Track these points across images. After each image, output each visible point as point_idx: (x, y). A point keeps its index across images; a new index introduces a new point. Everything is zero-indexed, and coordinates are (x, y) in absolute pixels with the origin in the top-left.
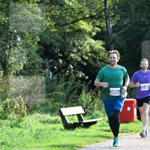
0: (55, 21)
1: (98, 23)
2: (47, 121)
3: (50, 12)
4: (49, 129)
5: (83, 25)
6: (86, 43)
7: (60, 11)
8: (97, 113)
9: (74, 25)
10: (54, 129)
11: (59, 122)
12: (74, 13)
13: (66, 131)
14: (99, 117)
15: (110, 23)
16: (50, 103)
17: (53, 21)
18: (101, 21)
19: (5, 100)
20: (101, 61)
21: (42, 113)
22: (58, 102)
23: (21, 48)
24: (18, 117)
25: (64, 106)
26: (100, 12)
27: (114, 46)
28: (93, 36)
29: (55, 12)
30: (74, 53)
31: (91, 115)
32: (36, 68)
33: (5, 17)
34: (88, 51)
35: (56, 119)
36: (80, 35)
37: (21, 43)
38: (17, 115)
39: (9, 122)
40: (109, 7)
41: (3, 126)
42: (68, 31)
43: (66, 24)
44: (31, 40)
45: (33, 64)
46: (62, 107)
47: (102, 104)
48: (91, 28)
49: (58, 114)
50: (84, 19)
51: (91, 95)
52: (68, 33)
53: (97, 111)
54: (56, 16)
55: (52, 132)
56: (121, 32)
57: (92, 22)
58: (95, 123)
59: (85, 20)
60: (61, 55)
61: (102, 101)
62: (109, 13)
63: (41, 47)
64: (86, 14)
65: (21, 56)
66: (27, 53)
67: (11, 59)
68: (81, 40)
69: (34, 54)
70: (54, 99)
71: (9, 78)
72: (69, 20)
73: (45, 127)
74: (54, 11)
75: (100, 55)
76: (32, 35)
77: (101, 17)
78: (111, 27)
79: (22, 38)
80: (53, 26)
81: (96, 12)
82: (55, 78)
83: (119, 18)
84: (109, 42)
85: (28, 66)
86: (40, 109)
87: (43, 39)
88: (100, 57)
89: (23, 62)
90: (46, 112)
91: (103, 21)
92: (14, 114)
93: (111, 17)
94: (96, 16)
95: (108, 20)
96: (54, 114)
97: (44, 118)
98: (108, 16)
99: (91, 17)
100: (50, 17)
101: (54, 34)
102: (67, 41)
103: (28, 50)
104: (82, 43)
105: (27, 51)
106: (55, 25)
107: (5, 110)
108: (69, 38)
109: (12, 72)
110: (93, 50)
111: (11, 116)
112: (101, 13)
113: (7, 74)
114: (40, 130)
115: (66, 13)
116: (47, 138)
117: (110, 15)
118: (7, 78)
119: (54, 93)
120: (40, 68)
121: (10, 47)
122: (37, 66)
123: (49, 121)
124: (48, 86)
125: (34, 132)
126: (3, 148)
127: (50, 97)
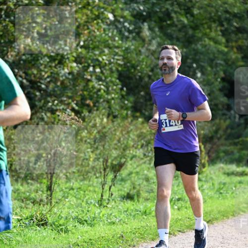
2: (233, 173)
3: (236, 41)
4: (235, 182)
10: (240, 182)
16: (236, 151)
17: (240, 52)
21: (226, 164)
22: (246, 150)
32: (219, 109)
35: (244, 170)
44: (213, 76)
45: (216, 105)
49: (245, 165)
54: (243, 46)
55: (238, 185)
63: (226, 84)
66: (209, 92)
69: (217, 93)
70: (242, 147)
73: (230, 181)
74: (241, 41)
76: (214, 69)
79: (203, 74)
80: (239, 58)
82: (242, 121)
86: (223, 158)
87: (228, 74)
90: (231, 162)
96: (241, 165)
97: (228, 169)
100: (237, 49)
105: (209, 89)
106: (243, 58)
114: (224, 184)
119: (241, 139)
120: (224, 109)
122: (220, 107)
123: (235, 172)
124: (233, 131)
125: (217, 186)
126: (180, 205)
127: (235, 144)
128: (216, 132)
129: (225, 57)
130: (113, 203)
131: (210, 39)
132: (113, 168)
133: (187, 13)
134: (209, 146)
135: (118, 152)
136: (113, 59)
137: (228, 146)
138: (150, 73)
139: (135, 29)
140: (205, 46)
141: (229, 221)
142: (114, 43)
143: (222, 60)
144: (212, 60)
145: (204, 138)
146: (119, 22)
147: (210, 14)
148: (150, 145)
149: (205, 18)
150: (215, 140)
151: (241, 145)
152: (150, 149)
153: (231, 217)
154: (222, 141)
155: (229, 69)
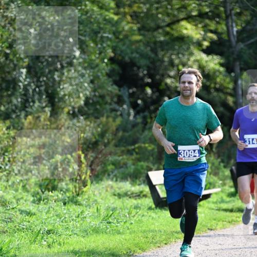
0: (138, 22)
1: (213, 26)
2: (126, 194)
3: (130, 6)
4: (129, 206)
5: (186, 29)
6: (192, 59)
7: (148, 6)
8: (211, 180)
9: (172, 29)
10: (136, 207)
11: (145, 196)
12: (171, 9)
13: (158, 210)
14: (214, 187)
15: (234, 25)
16: (130, 162)
17: (135, 22)
18: (218, 23)
20: (217, 90)
21: (116, 181)
22: (144, 161)
23: (80, 68)
24: (75, 187)
25: (154, 168)
26: (217, 7)
27: (240, 64)
28: (204, 47)
29: (139, 7)
30: (170, 77)
32: (106, 103)
35: (141, 190)
36: (181, 46)
37: (81, 60)
38: (75, 184)
39: (60, 196)
41: (50, 202)
42: (162, 39)
43: (158, 27)
44: (97, 56)
45: (102, 97)
46: (151, 170)
47: (219, 164)
48: (200, 34)
49: (144, 182)
50: (189, 18)
52: (161, 42)
53: (212, 176)
54: (140, 13)
55: (134, 212)
56: (252, 40)
57: (203, 24)
58: (207, 196)
59: (190, 20)
60: (149, 80)
61: (219, 160)
62: (231, 8)
63: (116, 67)
64: (191, 11)
65: (81, 82)
66: (92, 78)
67: (63, 88)
68: (183, 55)
69: (103, 79)
70: (138, 156)
71: (60, 120)
72: (164, 21)
73: (121, 205)
74: (137, 5)
75: (216, 79)
76: (99, 46)
77: (218, 16)
78: (235, 33)
79: (83, 51)
80: (135, 30)
81: (208, 6)
82: (139, 120)
83: (249, 18)
84: (231, 59)
85: (93, 100)
86: (112, 172)
87: (119, 52)
88: (216, 83)
89: (84, 93)
90: (124, 178)
91: (221, 22)
92: (68, 182)
93: (235, 15)
94: (210, 14)
95: (230, 21)
96: (138, 182)
97: (119, 188)
98: (230, 14)
99: (202, 15)
100: (131, 16)
101: (138, 45)
102: (160, 56)
103: (93, 72)
104: (185, 59)
105: (91, 74)
106: (139, 29)
108: (162, 50)
109: (66, 110)
111: (63, 185)
112: (218, 9)
113: (56, 113)
114: (114, 209)
115: (157, 8)
116: (125, 222)
117: (233, 12)
118: (57, 119)
119: (137, 146)
120: (113, 103)
121: (62, 67)
122: (108, 99)
123: (129, 193)
124: (127, 134)
125: (103, 212)
126: (51, 240)
127: (130, 152)
128: (102, 135)
129: (114, 29)
134: (91, 155)
137: (119, 156)
138: (8, 51)
140: (87, 12)
143: (110, 34)
144: (96, 33)
145: (84, 143)
148: (6, 154)
150: (101, 147)
151: (137, 153)
152: (7, 159)
154: (111, 148)
155: (120, 45)
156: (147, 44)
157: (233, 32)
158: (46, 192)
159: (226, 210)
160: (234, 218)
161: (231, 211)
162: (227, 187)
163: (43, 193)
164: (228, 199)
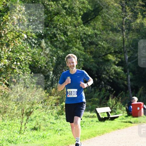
0: (92, 55)
1: (119, 56)
2: (88, 116)
3: (90, 49)
4: (89, 121)
6: (112, 68)
7: (96, 49)
8: (119, 111)
9: (105, 57)
10: (92, 121)
11: (95, 117)
12: (104, 50)
13: (100, 122)
14: (120, 114)
15: (127, 55)
16: (90, 105)
17: (91, 55)
18: (121, 55)
19: (62, 103)
20: (121, 79)
22: (95, 105)
25: (98, 107)
26: (121, 49)
27: (129, 70)
28: (116, 64)
29: (93, 49)
30: (104, 74)
31: (115, 112)
33: (62, 52)
34: (113, 73)
35: (94, 115)
36: (108, 63)
40: (126, 46)
41: (61, 119)
42: (101, 61)
43: (99, 57)
46: (97, 108)
47: (122, 106)
48: (115, 59)
49: (95, 112)
50: (111, 53)
51: (115, 100)
52: (101, 62)
54: (93, 51)
55: (91, 123)
56: (133, 61)
57: (116, 55)
58: (117, 117)
60: (97, 76)
61: (122, 104)
62: (126, 49)
64: (112, 50)
68: (109, 66)
70: (93, 103)
72: (102, 54)
73: (87, 120)
75: (120, 75)
77: (121, 52)
80: (91, 58)
81: (118, 49)
82: (93, 90)
83: (132, 53)
84: (126, 68)
87: (85, 66)
88: (120, 77)
94: (118, 52)
95: (125, 54)
96: (92, 112)
97: (86, 114)
98: (126, 52)
99: (115, 52)
100: (90, 53)
101: (92, 63)
102: (100, 67)
104: (109, 68)
106: (93, 57)
107: (62, 109)
108: (101, 65)
110: (116, 72)
115: (99, 50)
116: (88, 126)
117: (127, 51)
119: (92, 99)
124: (88, 95)
126: (61, 133)
127: (89, 101)
129: (84, 57)
130: (27, 132)
131: (76, 48)
132: (27, 114)
133: (64, 35)
135: (29, 106)
136: (27, 58)
138: (46, 65)
139: (38, 42)
140: (74, 51)
141: (87, 141)
142: (27, 49)
143: (82, 59)
146: (30, 39)
147: (76, 35)
148: (45, 102)
149: (74, 37)
151: (92, 102)
152: (45, 104)
153: (87, 139)
155: (86, 63)
156: (96, 63)
157: (126, 58)
158: (60, 116)
159: (124, 122)
160: (127, 125)
161: (126, 122)
162: (124, 114)
163: (58, 116)
164: (125, 118)
